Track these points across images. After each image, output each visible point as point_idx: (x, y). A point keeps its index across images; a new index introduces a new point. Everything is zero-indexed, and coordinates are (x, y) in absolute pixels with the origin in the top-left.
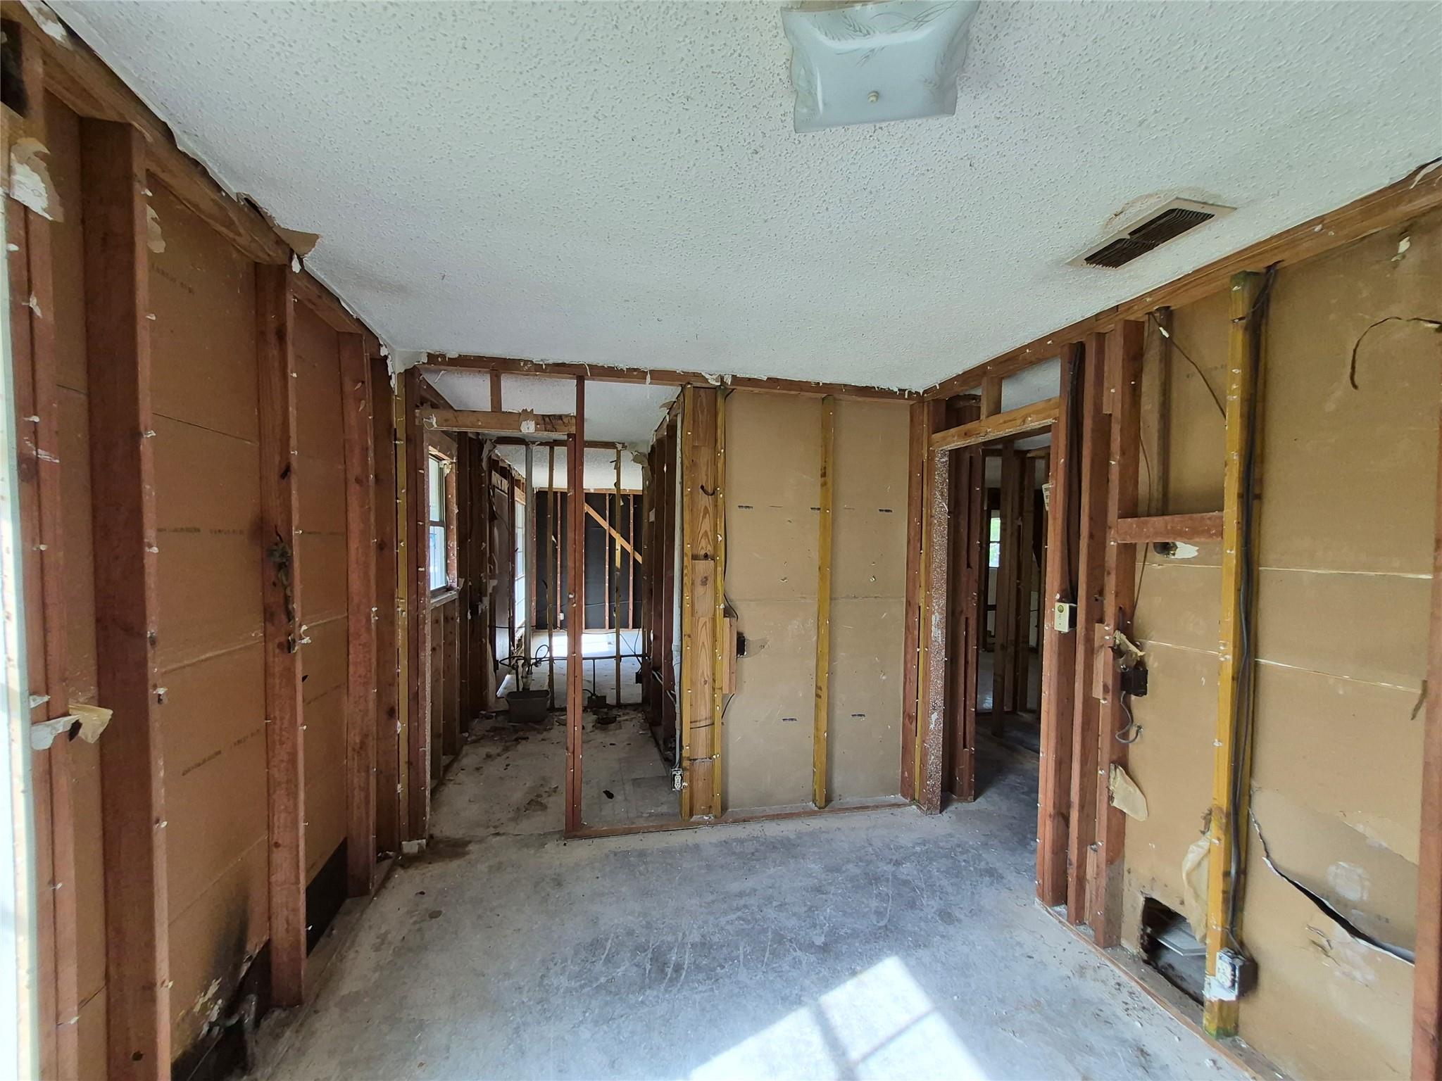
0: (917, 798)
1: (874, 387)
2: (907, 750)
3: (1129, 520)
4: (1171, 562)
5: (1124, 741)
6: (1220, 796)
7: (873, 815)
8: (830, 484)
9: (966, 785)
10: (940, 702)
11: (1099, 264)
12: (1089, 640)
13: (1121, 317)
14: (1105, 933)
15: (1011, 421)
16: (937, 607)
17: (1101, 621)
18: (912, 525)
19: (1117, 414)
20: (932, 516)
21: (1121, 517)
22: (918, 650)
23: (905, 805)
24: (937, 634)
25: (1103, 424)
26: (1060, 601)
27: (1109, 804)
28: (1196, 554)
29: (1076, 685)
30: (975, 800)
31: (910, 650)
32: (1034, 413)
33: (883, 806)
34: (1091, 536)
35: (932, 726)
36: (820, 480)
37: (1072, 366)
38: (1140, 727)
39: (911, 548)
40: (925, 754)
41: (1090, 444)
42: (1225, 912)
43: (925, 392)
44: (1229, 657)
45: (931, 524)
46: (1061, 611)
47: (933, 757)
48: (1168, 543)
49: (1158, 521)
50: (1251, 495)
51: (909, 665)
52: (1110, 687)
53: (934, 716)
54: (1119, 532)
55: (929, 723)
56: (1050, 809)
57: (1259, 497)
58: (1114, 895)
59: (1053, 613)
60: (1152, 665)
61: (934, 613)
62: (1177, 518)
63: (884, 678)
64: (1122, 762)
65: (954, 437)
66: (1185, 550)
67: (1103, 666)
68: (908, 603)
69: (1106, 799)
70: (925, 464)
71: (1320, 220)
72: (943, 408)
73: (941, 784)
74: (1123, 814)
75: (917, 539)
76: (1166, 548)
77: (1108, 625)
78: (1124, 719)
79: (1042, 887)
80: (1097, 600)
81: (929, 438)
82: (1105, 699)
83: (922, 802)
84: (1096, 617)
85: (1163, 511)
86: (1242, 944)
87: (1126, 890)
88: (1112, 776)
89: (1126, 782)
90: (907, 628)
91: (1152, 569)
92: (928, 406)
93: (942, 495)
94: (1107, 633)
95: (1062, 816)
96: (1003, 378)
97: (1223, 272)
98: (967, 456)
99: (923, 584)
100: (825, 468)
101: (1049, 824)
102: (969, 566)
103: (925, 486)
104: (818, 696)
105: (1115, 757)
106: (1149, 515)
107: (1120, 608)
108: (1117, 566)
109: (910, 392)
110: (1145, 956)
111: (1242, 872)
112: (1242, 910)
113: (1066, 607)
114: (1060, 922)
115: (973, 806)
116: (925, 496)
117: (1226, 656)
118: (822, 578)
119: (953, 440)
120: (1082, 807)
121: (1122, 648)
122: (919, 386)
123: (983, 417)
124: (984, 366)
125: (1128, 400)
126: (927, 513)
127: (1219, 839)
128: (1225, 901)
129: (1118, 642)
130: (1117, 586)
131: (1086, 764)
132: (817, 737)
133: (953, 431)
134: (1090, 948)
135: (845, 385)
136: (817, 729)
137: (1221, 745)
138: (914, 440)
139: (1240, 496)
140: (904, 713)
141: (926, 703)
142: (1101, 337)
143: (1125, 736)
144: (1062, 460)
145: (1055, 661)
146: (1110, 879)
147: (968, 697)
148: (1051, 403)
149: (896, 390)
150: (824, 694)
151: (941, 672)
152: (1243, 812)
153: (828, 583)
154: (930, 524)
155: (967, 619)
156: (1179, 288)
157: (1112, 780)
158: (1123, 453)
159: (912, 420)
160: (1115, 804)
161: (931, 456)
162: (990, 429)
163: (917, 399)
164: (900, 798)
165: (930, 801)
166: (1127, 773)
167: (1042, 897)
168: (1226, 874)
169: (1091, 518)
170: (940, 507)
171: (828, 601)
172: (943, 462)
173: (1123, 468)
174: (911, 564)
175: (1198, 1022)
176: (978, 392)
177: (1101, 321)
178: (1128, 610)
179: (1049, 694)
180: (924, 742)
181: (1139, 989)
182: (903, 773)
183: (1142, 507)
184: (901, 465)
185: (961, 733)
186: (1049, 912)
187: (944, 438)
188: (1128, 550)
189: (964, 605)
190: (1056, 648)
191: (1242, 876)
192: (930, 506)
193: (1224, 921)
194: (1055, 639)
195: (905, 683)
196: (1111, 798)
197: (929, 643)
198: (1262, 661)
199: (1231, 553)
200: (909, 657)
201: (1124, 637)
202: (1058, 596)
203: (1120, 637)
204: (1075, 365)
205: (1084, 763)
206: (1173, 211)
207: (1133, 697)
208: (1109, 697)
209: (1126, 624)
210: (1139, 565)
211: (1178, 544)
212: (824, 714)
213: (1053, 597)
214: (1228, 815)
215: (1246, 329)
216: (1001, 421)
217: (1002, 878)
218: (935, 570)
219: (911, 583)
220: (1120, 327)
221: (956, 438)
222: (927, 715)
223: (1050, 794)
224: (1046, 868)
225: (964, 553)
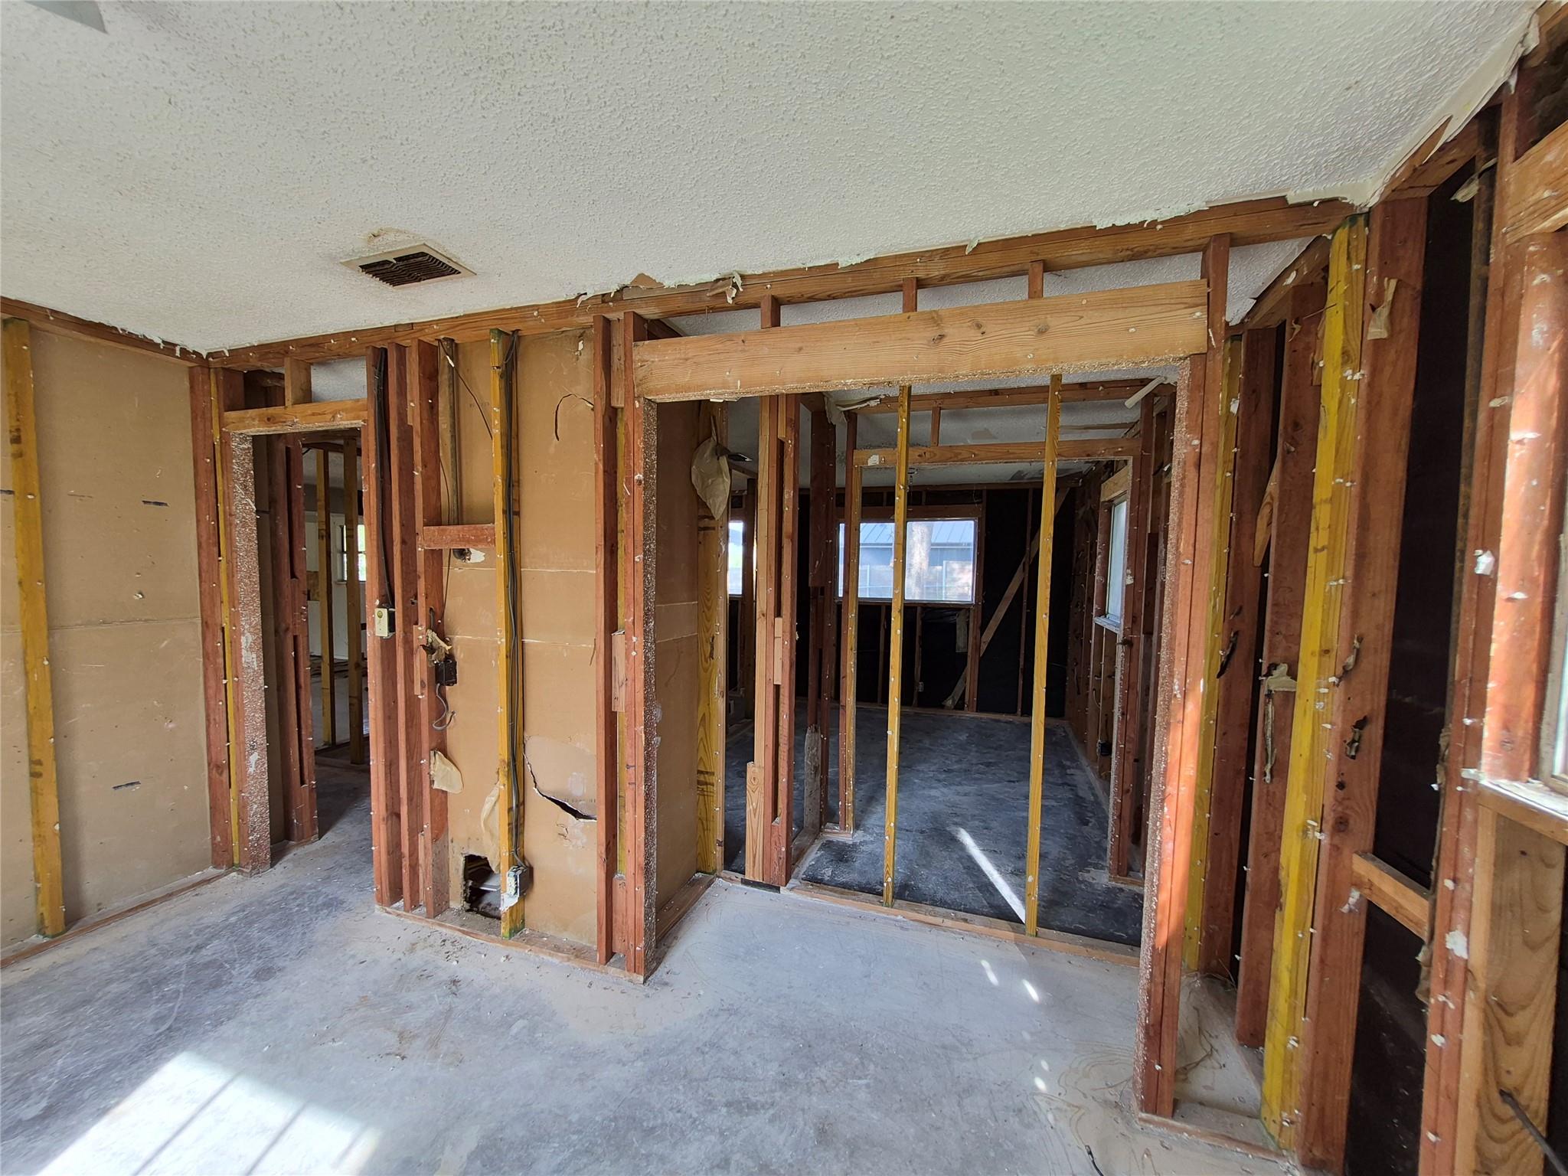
0: (236, 862)
1: (116, 329)
2: (217, 809)
3: (432, 528)
4: (468, 566)
5: (439, 728)
6: (504, 753)
7: (163, 909)
8: (31, 453)
9: (308, 825)
10: (261, 738)
11: (376, 275)
12: (408, 641)
13: (417, 335)
14: (435, 903)
15: (320, 414)
16: (247, 627)
17: (416, 623)
18: (203, 525)
19: (417, 427)
20: (231, 515)
21: (425, 525)
22: (224, 682)
23: (219, 877)
24: (251, 658)
25: (406, 433)
26: (380, 606)
27: (431, 788)
28: (483, 559)
29: (399, 686)
30: (320, 838)
31: (212, 683)
32: (345, 410)
33: (183, 890)
34: (403, 542)
35: (251, 770)
36: (11, 448)
37: (377, 371)
38: (453, 713)
39: (204, 554)
40: (243, 806)
41: (396, 452)
42: (510, 839)
43: (210, 355)
44: (504, 640)
45: (231, 524)
46: (380, 617)
47: (256, 806)
48: (464, 550)
49: (453, 530)
50: (512, 511)
51: (212, 703)
52: (426, 683)
53: (254, 757)
54: (428, 538)
55: (246, 767)
56: (383, 813)
57: (518, 514)
58: (441, 866)
59: (373, 619)
60: (460, 656)
61: (244, 634)
62: (466, 527)
63: (171, 726)
64: (442, 748)
65: (254, 419)
66: (477, 556)
67: (421, 663)
68: (205, 625)
69: (428, 783)
70: (218, 448)
71: (536, 307)
72: (239, 381)
73: (270, 834)
74: (445, 793)
75: (212, 542)
76: (462, 554)
77: (421, 626)
78: (441, 710)
79: (380, 891)
80: (413, 603)
81: (220, 417)
82: (422, 694)
83: (244, 864)
84: (411, 620)
85: (459, 521)
86: (524, 859)
87: (450, 857)
88: (432, 762)
89: (443, 763)
90: (206, 656)
91: (456, 573)
92: (216, 374)
93: (245, 488)
94: (422, 634)
95: (394, 814)
96: (312, 364)
97: (484, 323)
98: (281, 446)
99: (225, 598)
100: (18, 430)
101: (383, 827)
102: (293, 575)
103: (219, 478)
104: (35, 775)
105: (434, 745)
106: (449, 525)
107: (431, 609)
108: (425, 571)
109: (184, 351)
110: (467, 906)
111: (521, 804)
112: (523, 833)
113: (385, 612)
114: (398, 915)
115: (319, 844)
116: (220, 488)
117: (501, 640)
118: (28, 596)
119: (252, 424)
120: (410, 799)
121: (434, 645)
122: (203, 346)
123: (288, 403)
124: (285, 344)
125: (425, 415)
126: (225, 512)
127: (504, 785)
128: (510, 830)
129: (430, 640)
130: (426, 589)
131: (412, 759)
132: (39, 839)
133: (251, 412)
134: (424, 924)
135: (53, 312)
136: (37, 823)
137: (502, 711)
138: (198, 415)
139: (504, 512)
140: (209, 764)
141: (240, 743)
142: (401, 350)
143: (442, 723)
144: (374, 465)
145: (379, 668)
146: (437, 854)
147: (303, 726)
148: (360, 403)
149: (159, 341)
150: (49, 769)
151: (260, 703)
152: (519, 759)
153: (42, 605)
154: (229, 525)
155: (295, 638)
156: (458, 326)
157: (432, 765)
158: (425, 466)
159: (192, 387)
160: (436, 786)
161: (225, 439)
162: (297, 420)
163: (200, 365)
164: (211, 871)
165: (254, 859)
166: (446, 756)
167: (381, 901)
168: (510, 809)
169: (402, 525)
170: (243, 505)
171: (45, 632)
172: (244, 449)
173: (426, 479)
174: (206, 575)
175: (498, 934)
176: (283, 372)
177: (400, 334)
178: (438, 612)
179: (376, 700)
180: (241, 791)
181: (460, 934)
182: (213, 838)
183: (445, 518)
184: (183, 445)
185: (296, 769)
186: (388, 912)
187: (242, 420)
188: (435, 556)
189: (290, 621)
190: (378, 654)
191: (522, 808)
192: (228, 500)
193: (510, 846)
194: (378, 646)
195: (208, 727)
196: (432, 782)
197: (240, 671)
198: (526, 640)
199: (501, 557)
200: (211, 692)
201: (435, 635)
202: (378, 602)
203: (432, 636)
204: (380, 371)
205: (409, 758)
206: (423, 254)
207: (447, 688)
208: (426, 691)
209: (438, 625)
210: (445, 569)
211: (472, 550)
212: (50, 799)
213: (372, 603)
214: (508, 765)
215: (501, 377)
216: (310, 412)
217: (342, 902)
218: (242, 581)
219: (209, 599)
220: (415, 343)
221: (256, 422)
222: (243, 758)
223: (382, 798)
224: (383, 870)
225: (286, 560)
